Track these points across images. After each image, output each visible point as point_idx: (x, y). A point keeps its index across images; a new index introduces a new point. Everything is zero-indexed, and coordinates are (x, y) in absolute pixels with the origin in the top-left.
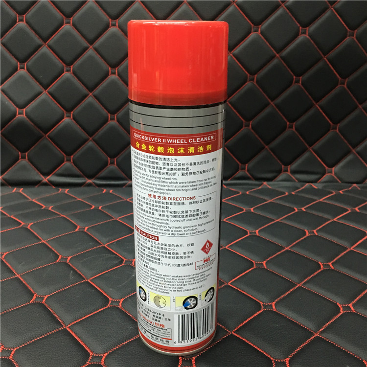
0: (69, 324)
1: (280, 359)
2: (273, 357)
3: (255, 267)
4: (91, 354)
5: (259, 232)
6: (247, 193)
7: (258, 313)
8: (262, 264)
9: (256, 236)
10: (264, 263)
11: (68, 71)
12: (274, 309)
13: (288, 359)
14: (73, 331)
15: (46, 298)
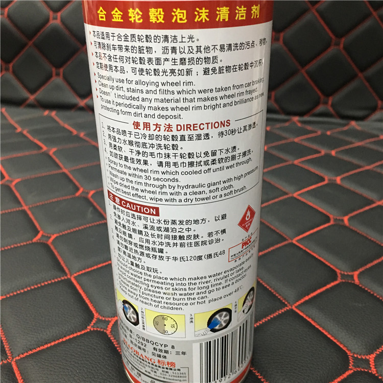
0: (76, 273)
1: (360, 355)
2: (350, 351)
3: (332, 222)
4: (96, 315)
5: (342, 179)
6: (329, 133)
7: (332, 284)
8: (343, 220)
9: (337, 185)
10: (346, 219)
12: (357, 281)
13: (373, 356)
14: (78, 283)
15: (53, 237)
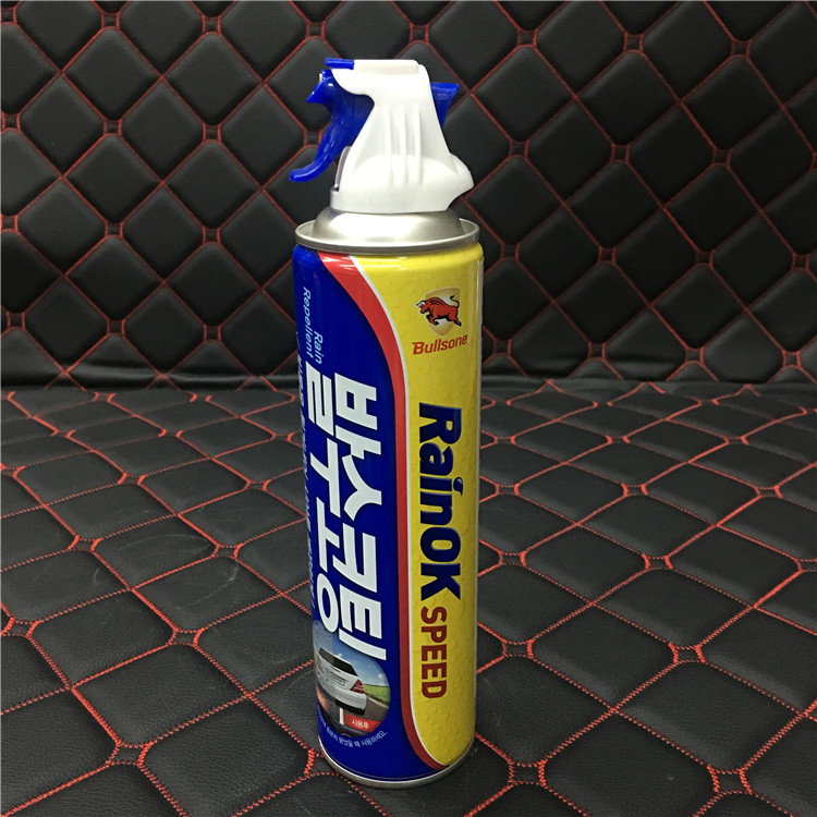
0: (79, 682)
1: (525, 762)
2: (511, 758)
3: (501, 563)
4: (118, 743)
5: (520, 488)
6: (509, 403)
7: (493, 662)
8: (518, 558)
9: (514, 496)
11: (112, 131)
12: (530, 655)
13: (544, 762)
14: (84, 697)
15: (34, 626)
